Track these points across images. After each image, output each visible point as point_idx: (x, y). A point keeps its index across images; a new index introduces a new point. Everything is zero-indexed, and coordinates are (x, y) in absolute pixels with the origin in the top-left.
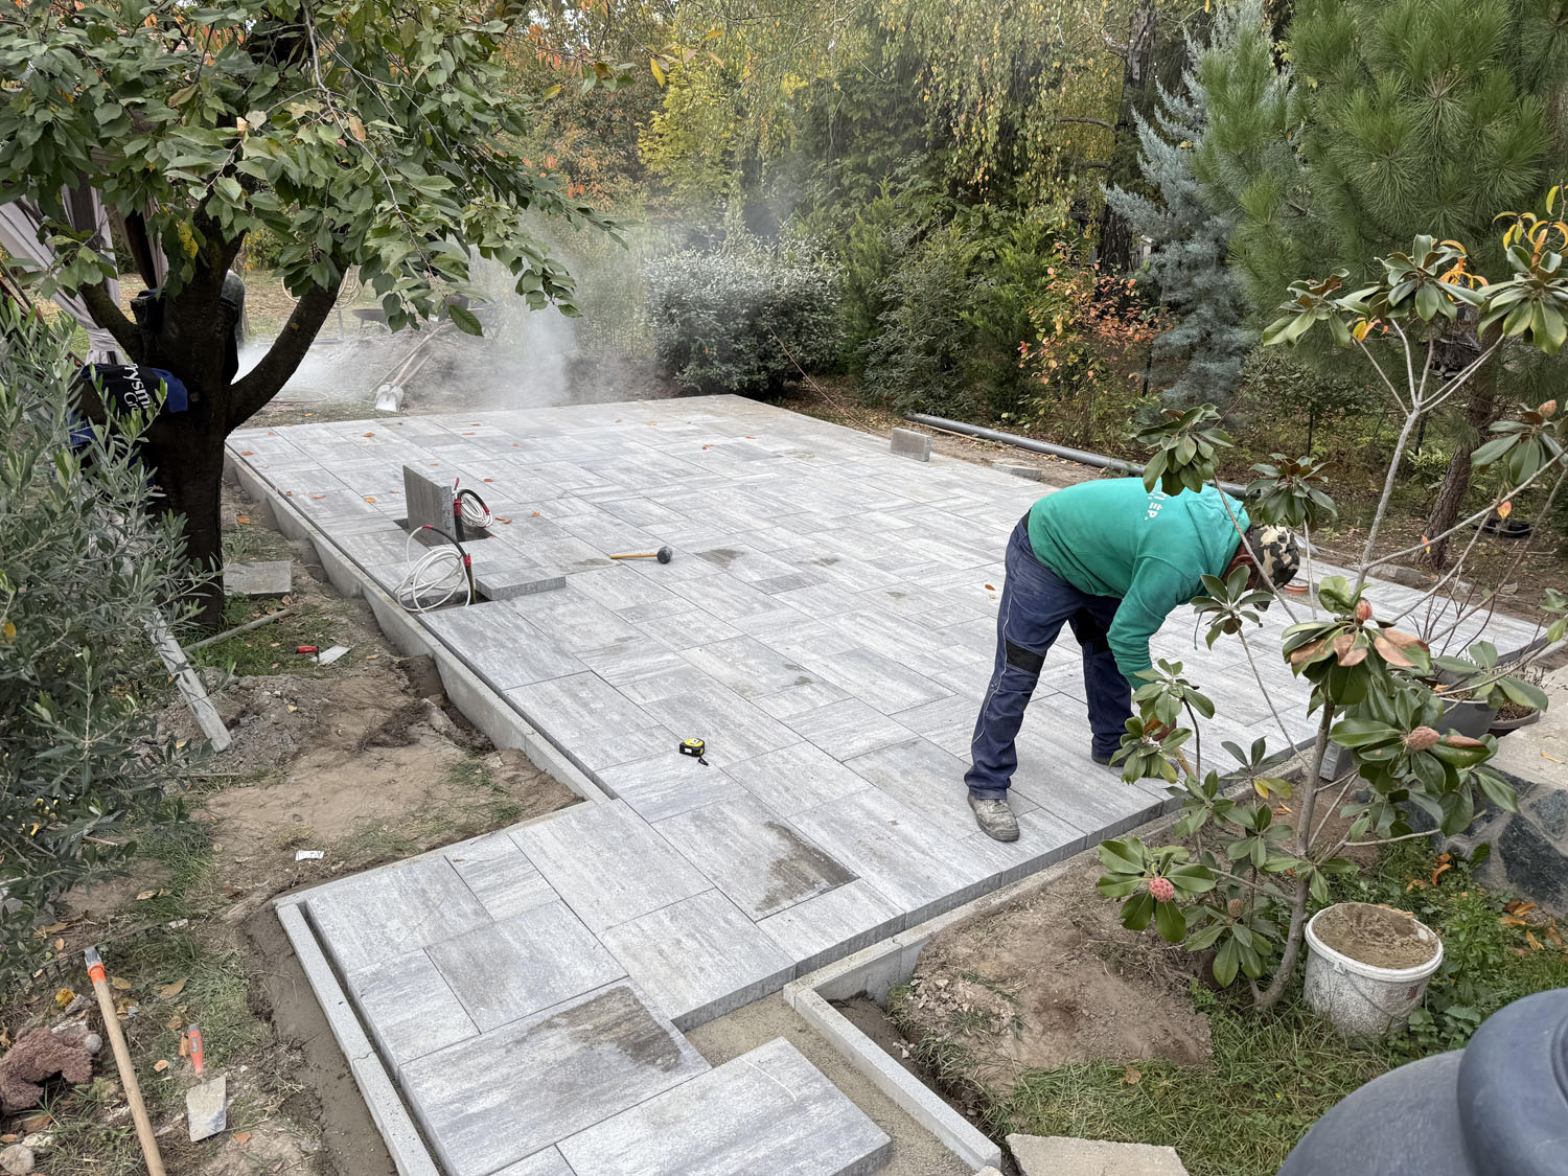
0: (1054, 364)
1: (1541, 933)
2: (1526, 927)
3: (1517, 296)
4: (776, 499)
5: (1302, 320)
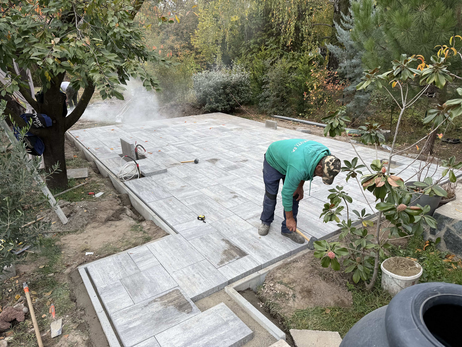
0: (314, 98)
1: (456, 264)
2: (452, 262)
3: (431, 71)
4: (231, 143)
5: (367, 82)
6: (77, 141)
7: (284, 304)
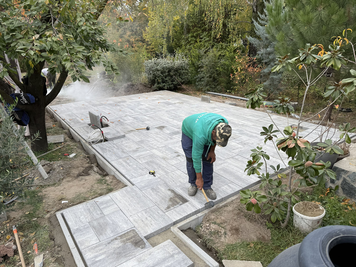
0: (238, 78)
1: (351, 206)
2: (348, 205)
3: (329, 57)
4: (174, 114)
5: (280, 66)
6: (55, 114)
7: (218, 240)
